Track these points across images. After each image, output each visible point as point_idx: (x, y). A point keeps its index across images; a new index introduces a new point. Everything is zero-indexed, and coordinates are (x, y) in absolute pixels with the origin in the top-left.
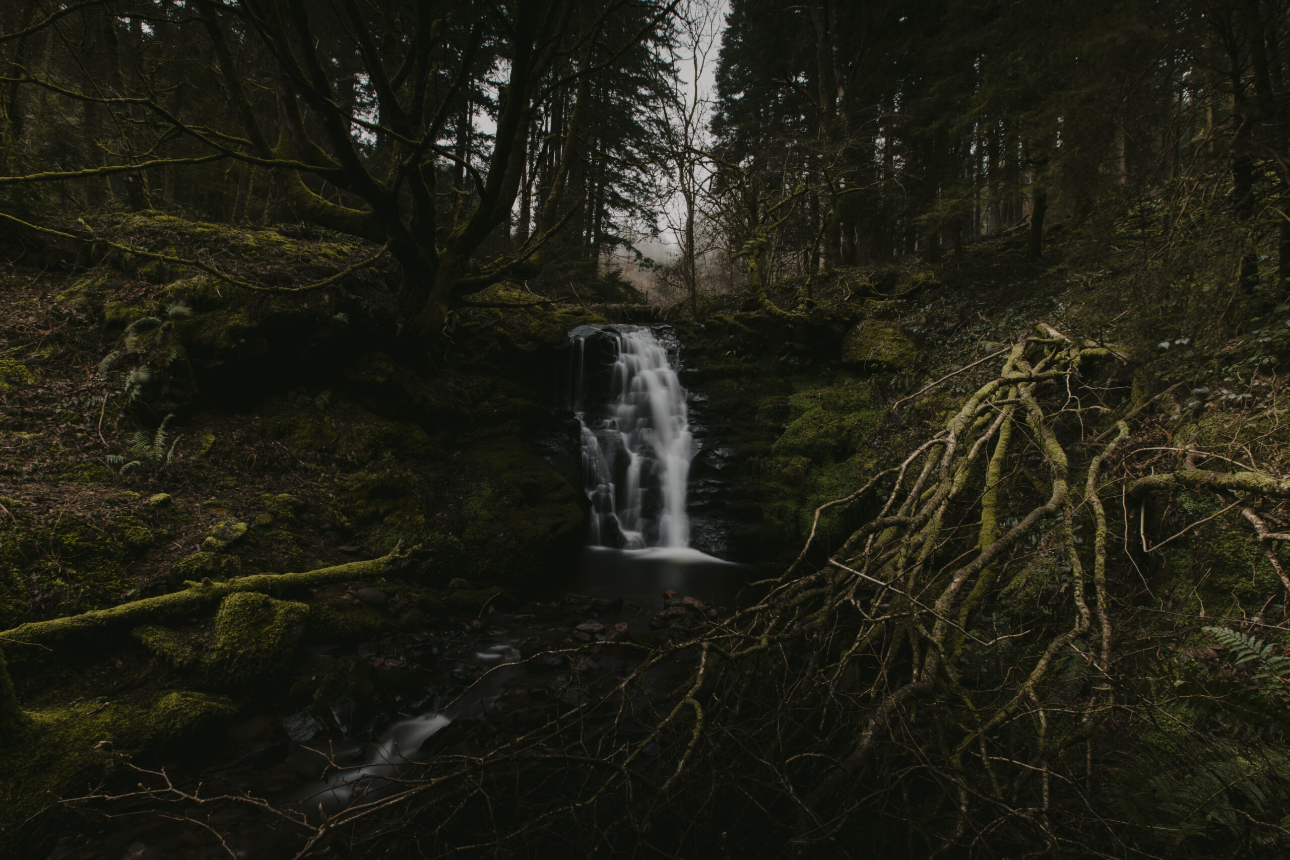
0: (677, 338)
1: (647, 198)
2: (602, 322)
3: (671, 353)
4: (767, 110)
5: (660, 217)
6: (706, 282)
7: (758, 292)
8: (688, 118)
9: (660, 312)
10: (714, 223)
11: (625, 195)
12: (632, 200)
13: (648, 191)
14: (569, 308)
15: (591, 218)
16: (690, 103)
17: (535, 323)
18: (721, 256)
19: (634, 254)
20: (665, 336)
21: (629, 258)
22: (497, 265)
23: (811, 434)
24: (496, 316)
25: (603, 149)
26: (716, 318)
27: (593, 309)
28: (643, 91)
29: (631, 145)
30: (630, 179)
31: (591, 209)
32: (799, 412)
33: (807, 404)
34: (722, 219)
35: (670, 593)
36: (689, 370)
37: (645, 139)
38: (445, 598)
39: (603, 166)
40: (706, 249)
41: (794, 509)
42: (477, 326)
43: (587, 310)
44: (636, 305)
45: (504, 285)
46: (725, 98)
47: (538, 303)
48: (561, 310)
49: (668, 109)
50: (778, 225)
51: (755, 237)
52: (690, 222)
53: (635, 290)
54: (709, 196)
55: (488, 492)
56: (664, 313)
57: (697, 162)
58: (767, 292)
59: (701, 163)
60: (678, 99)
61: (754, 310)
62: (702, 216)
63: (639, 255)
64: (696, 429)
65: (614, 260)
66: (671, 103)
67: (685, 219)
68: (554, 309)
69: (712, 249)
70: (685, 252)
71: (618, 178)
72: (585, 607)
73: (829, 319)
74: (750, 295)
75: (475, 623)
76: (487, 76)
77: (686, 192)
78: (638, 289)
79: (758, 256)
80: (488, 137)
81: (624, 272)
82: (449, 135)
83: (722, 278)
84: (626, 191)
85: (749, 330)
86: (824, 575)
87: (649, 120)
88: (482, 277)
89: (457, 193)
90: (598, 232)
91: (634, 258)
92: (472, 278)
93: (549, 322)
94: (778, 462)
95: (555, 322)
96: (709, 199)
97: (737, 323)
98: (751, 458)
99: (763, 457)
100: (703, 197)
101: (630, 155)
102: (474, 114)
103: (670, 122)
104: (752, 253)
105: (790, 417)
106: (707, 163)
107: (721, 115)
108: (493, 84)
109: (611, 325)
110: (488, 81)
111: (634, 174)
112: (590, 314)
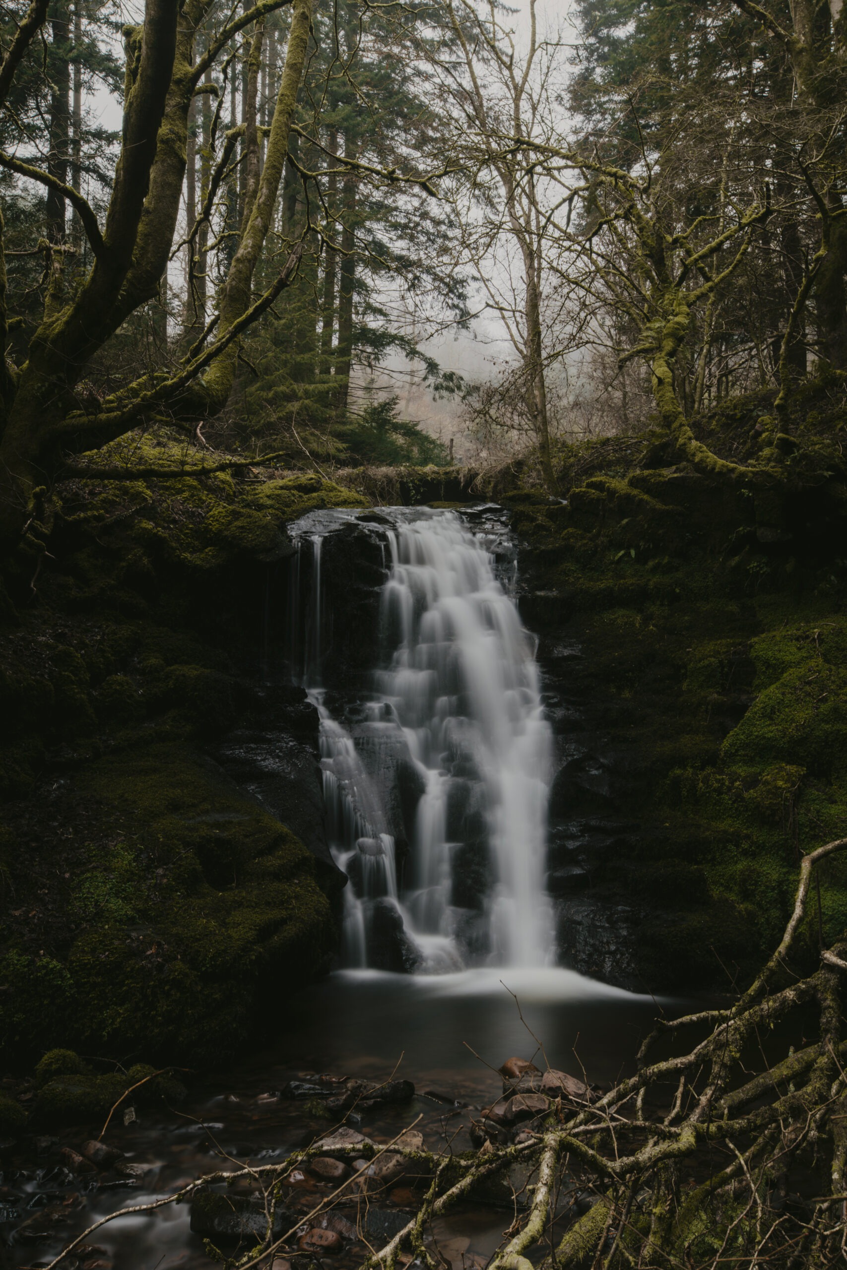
0: (513, 530)
1: (444, 250)
2: (358, 503)
3: (500, 559)
4: (685, 55)
5: (471, 289)
6: (572, 415)
7: (675, 425)
8: (519, 79)
9: (478, 480)
10: (582, 293)
11: (399, 247)
12: (414, 257)
13: (445, 237)
14: (289, 477)
15: (330, 296)
16: (522, 52)
17: (219, 510)
18: (600, 362)
19: (421, 366)
20: (488, 526)
21: (412, 373)
22: (135, 393)
23: (803, 715)
24: (137, 497)
25: (350, 154)
26: (591, 485)
27: (340, 480)
28: (427, 32)
29: (406, 143)
30: (407, 213)
31: (330, 275)
32: (776, 669)
33: (790, 652)
34: (599, 285)
35: (516, 1064)
36: (539, 593)
37: (435, 129)
38: (28, 1096)
39: (351, 189)
40: (567, 347)
41: (775, 877)
42: (98, 519)
43: (325, 481)
44: (430, 468)
45: (156, 435)
46: (595, 34)
47: (222, 468)
48: (272, 484)
49: (479, 68)
50: (711, 289)
51: (665, 316)
52: (534, 297)
53: (427, 438)
54: (569, 237)
55: (125, 859)
56: (486, 482)
57: (539, 169)
58: (695, 426)
59: (549, 171)
60: (498, 44)
61: (669, 465)
62: (555, 280)
63: (432, 367)
64: (559, 713)
65: (382, 380)
66: (486, 54)
67: (522, 288)
68: (257, 481)
69: (578, 346)
70: (524, 357)
71: (381, 211)
72: (331, 1101)
73: (828, 474)
74: (661, 436)
75: (96, 1145)
76: (104, 11)
77: (518, 232)
78: (434, 436)
79: (671, 354)
80: (111, 138)
81: (401, 406)
82: (31, 132)
83: (605, 406)
84: (400, 237)
85: (659, 506)
86: (815, 987)
87: (443, 91)
88: (103, 416)
89: (48, 249)
90: (347, 324)
91: (423, 373)
92: (84, 419)
93: (248, 506)
94: (734, 778)
95: (260, 507)
96: (567, 244)
97: (635, 492)
98: (678, 772)
99: (702, 768)
100: (556, 240)
101: (405, 164)
102: (83, 91)
103: (482, 92)
104: (659, 348)
105: (756, 682)
106: (559, 169)
107: (589, 71)
108: (117, 27)
109: (377, 510)
110: (108, 22)
111: (416, 203)
112: (333, 489)
